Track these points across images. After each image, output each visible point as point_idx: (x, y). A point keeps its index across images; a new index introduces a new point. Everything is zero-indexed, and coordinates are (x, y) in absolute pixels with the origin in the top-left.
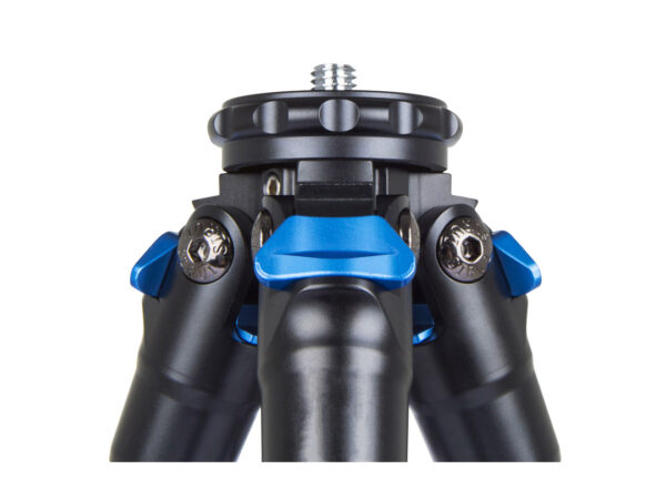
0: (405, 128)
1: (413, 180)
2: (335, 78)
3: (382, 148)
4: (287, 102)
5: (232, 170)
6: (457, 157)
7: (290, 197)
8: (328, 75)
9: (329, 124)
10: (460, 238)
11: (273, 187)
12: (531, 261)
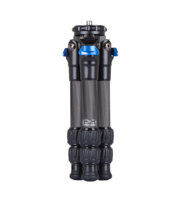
0: (97, 30)
1: (100, 37)
2: (89, 23)
3: (95, 33)
4: (81, 27)
5: (76, 35)
6: (106, 34)
7: (83, 39)
8: (88, 22)
9: (86, 29)
10: (107, 45)
11: (81, 38)
12: (118, 52)
